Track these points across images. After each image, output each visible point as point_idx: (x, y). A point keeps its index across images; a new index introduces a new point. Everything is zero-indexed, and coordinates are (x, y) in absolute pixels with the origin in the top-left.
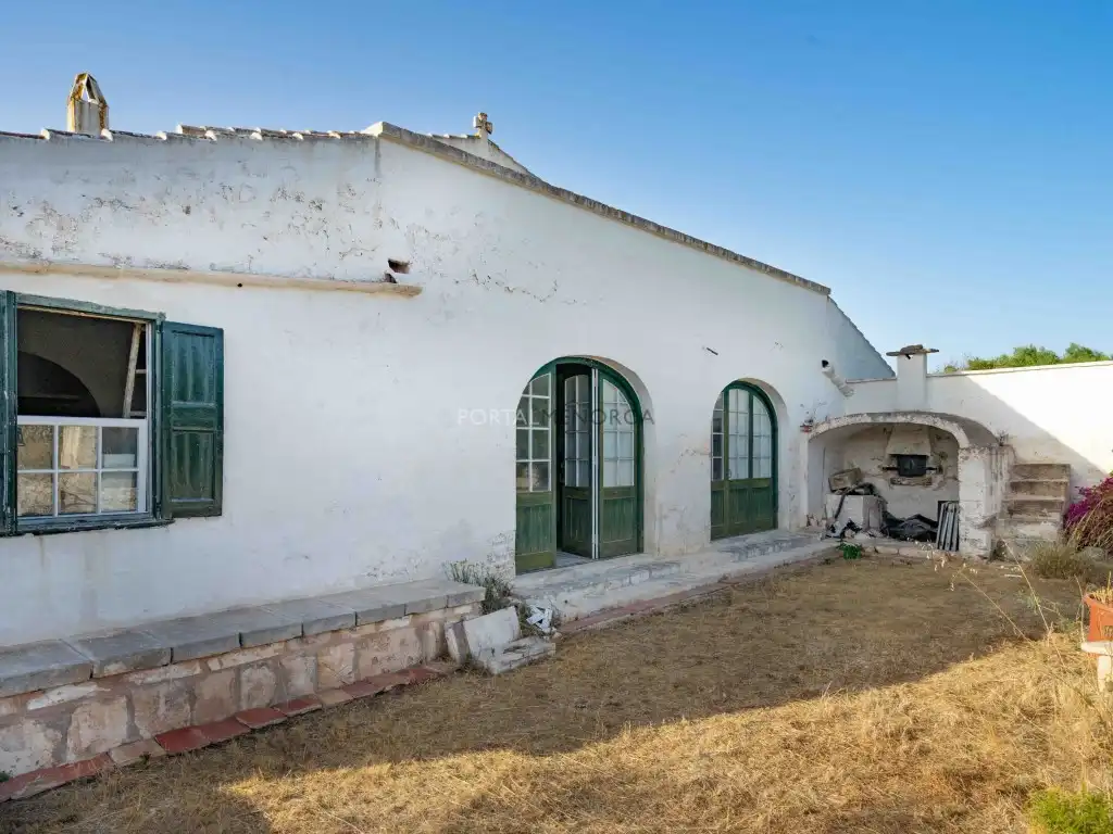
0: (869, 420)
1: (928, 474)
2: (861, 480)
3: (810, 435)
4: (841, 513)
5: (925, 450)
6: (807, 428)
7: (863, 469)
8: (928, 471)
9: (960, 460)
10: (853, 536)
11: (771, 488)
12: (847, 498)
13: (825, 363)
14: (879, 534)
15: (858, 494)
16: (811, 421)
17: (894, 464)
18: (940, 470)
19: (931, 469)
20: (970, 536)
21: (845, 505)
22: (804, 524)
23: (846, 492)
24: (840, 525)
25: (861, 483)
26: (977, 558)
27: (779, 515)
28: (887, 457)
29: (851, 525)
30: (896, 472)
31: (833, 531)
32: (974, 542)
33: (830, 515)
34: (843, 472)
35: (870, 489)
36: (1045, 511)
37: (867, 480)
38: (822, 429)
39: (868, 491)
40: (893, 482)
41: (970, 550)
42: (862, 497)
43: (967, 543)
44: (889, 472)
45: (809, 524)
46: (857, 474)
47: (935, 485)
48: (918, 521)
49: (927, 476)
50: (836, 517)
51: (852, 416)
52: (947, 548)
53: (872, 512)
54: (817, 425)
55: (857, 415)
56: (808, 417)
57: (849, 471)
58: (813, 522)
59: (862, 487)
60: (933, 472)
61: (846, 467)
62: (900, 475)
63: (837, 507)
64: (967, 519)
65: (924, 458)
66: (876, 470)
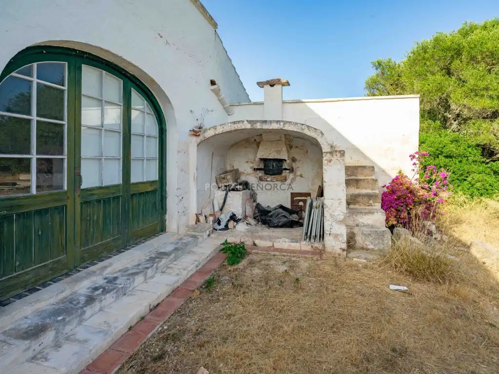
0: (249, 126)
1: (285, 173)
2: (239, 178)
3: (199, 139)
4: (226, 206)
5: (284, 156)
6: (195, 133)
7: (241, 170)
8: (284, 171)
9: (325, 162)
10: (234, 227)
11: (159, 190)
12: (230, 194)
13: (213, 83)
14: (253, 222)
15: (237, 190)
16: (200, 128)
17: (262, 166)
18: (292, 170)
19: (286, 169)
20: (333, 231)
21: (228, 199)
22: (192, 221)
23: (229, 189)
24: (224, 218)
25: (239, 181)
26: (339, 251)
27: (167, 217)
28: (257, 159)
29: (233, 218)
30: (263, 172)
31: (219, 224)
32: (336, 236)
33: (217, 209)
34: (226, 172)
35: (246, 185)
36: (371, 202)
37: (243, 178)
38: (210, 133)
39: (245, 187)
40: (261, 179)
41: (333, 243)
42: (241, 193)
43: (331, 238)
44: (258, 172)
45: (198, 220)
46: (236, 173)
47: (288, 181)
48: (281, 210)
49: (283, 174)
50: (221, 210)
51: (234, 123)
52: (312, 240)
53: (248, 203)
54: (206, 130)
55: (239, 122)
56: (197, 124)
57: (231, 171)
58: (202, 218)
59: (240, 184)
60: (288, 171)
61: (229, 168)
62: (266, 173)
63: (222, 201)
64: (331, 216)
65: (281, 161)
66: (250, 171)
